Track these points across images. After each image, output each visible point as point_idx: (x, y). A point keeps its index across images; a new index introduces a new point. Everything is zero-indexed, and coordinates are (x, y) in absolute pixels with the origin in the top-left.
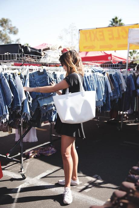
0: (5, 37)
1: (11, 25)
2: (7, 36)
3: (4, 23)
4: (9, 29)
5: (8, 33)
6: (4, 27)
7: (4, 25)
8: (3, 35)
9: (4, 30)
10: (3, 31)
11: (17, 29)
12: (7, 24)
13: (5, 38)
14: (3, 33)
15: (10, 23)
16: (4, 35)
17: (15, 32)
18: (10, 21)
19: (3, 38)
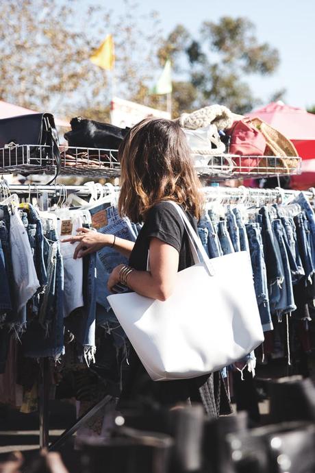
0: (232, 87)
1: (253, 39)
2: (236, 84)
3: (227, 35)
4: (245, 55)
5: (239, 72)
6: (227, 50)
7: (228, 43)
8: (223, 82)
9: (225, 62)
10: (221, 67)
11: (275, 52)
12: (238, 38)
13: (230, 91)
14: (222, 72)
15: (248, 34)
16: (226, 80)
17: (269, 65)
18: (251, 25)
19: (223, 92)
